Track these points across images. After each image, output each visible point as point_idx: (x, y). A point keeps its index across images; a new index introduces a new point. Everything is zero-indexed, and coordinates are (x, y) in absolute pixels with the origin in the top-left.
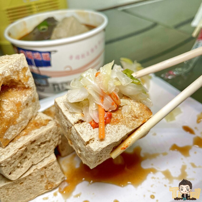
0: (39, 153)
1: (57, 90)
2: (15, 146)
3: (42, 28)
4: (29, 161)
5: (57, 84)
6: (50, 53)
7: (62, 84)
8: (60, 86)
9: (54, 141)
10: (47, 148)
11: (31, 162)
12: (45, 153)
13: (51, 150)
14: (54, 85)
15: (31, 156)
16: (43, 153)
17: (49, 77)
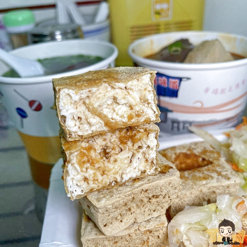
0: (147, 209)
1: (176, 129)
2: (120, 191)
3: (174, 49)
4: (132, 216)
5: (178, 122)
6: (180, 79)
7: (184, 122)
8: (181, 126)
9: (170, 199)
10: (159, 205)
11: (133, 218)
12: (154, 211)
13: (162, 210)
14: (174, 122)
15: (136, 210)
16: (152, 211)
17: (171, 111)
